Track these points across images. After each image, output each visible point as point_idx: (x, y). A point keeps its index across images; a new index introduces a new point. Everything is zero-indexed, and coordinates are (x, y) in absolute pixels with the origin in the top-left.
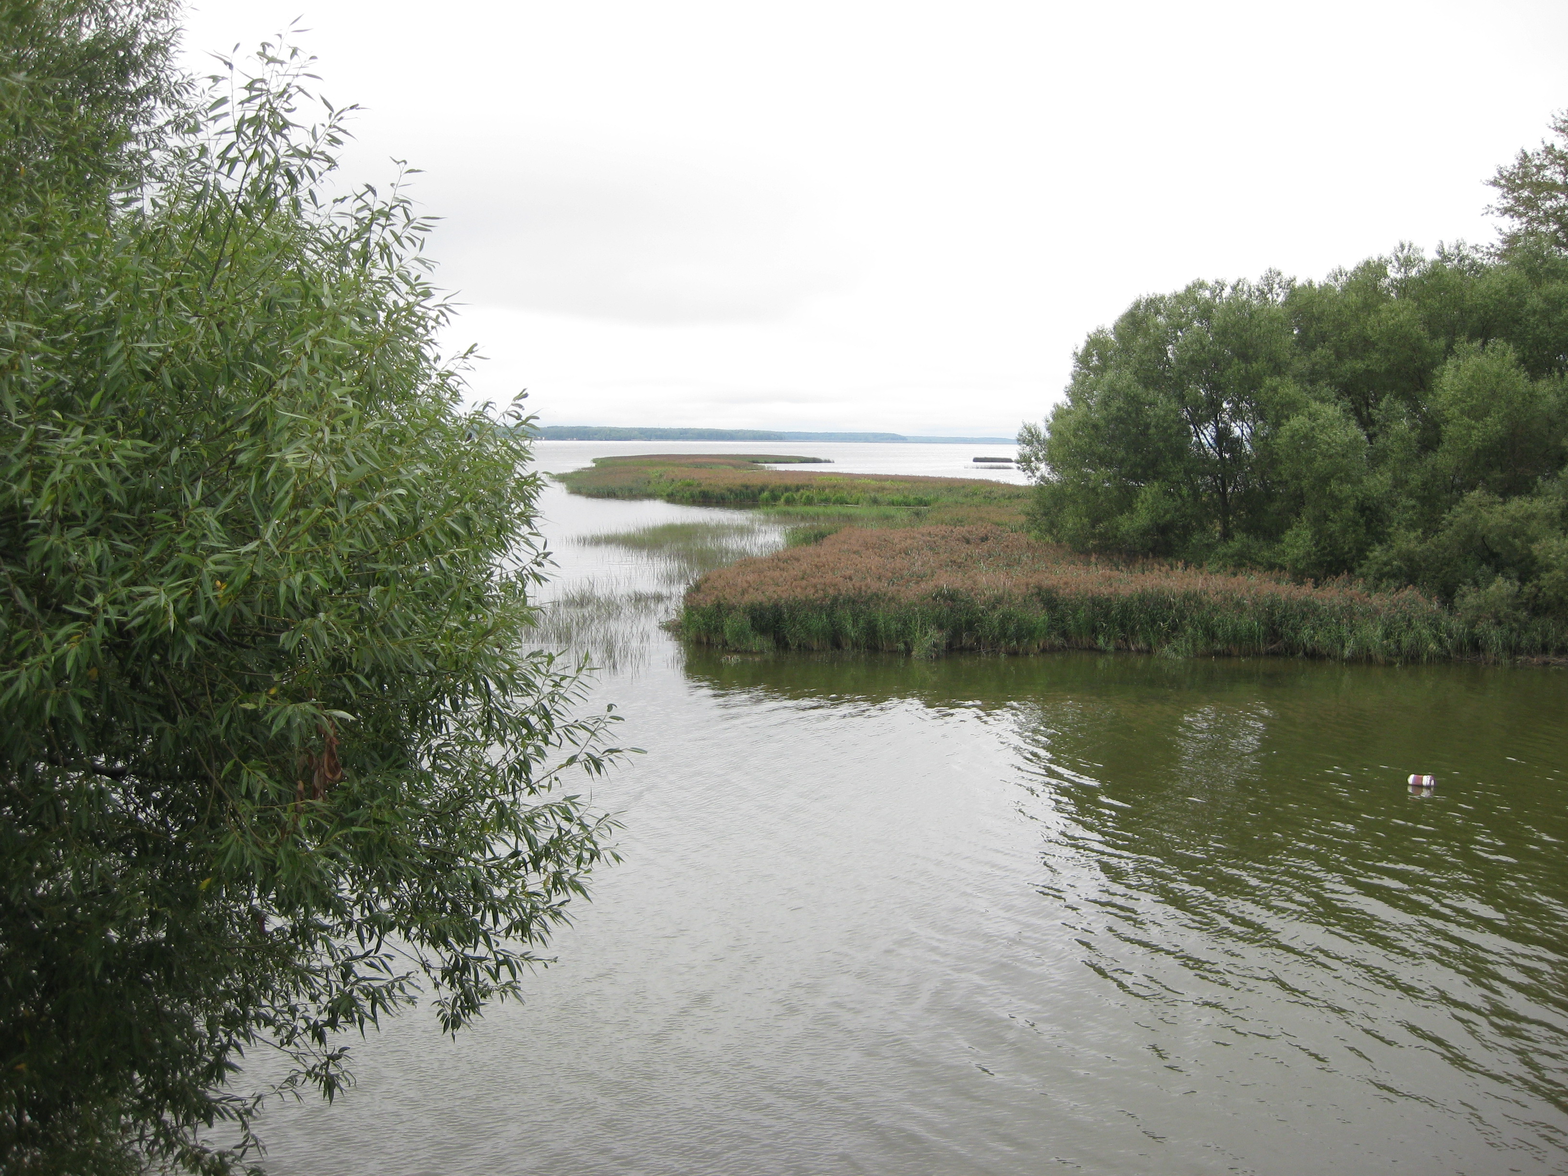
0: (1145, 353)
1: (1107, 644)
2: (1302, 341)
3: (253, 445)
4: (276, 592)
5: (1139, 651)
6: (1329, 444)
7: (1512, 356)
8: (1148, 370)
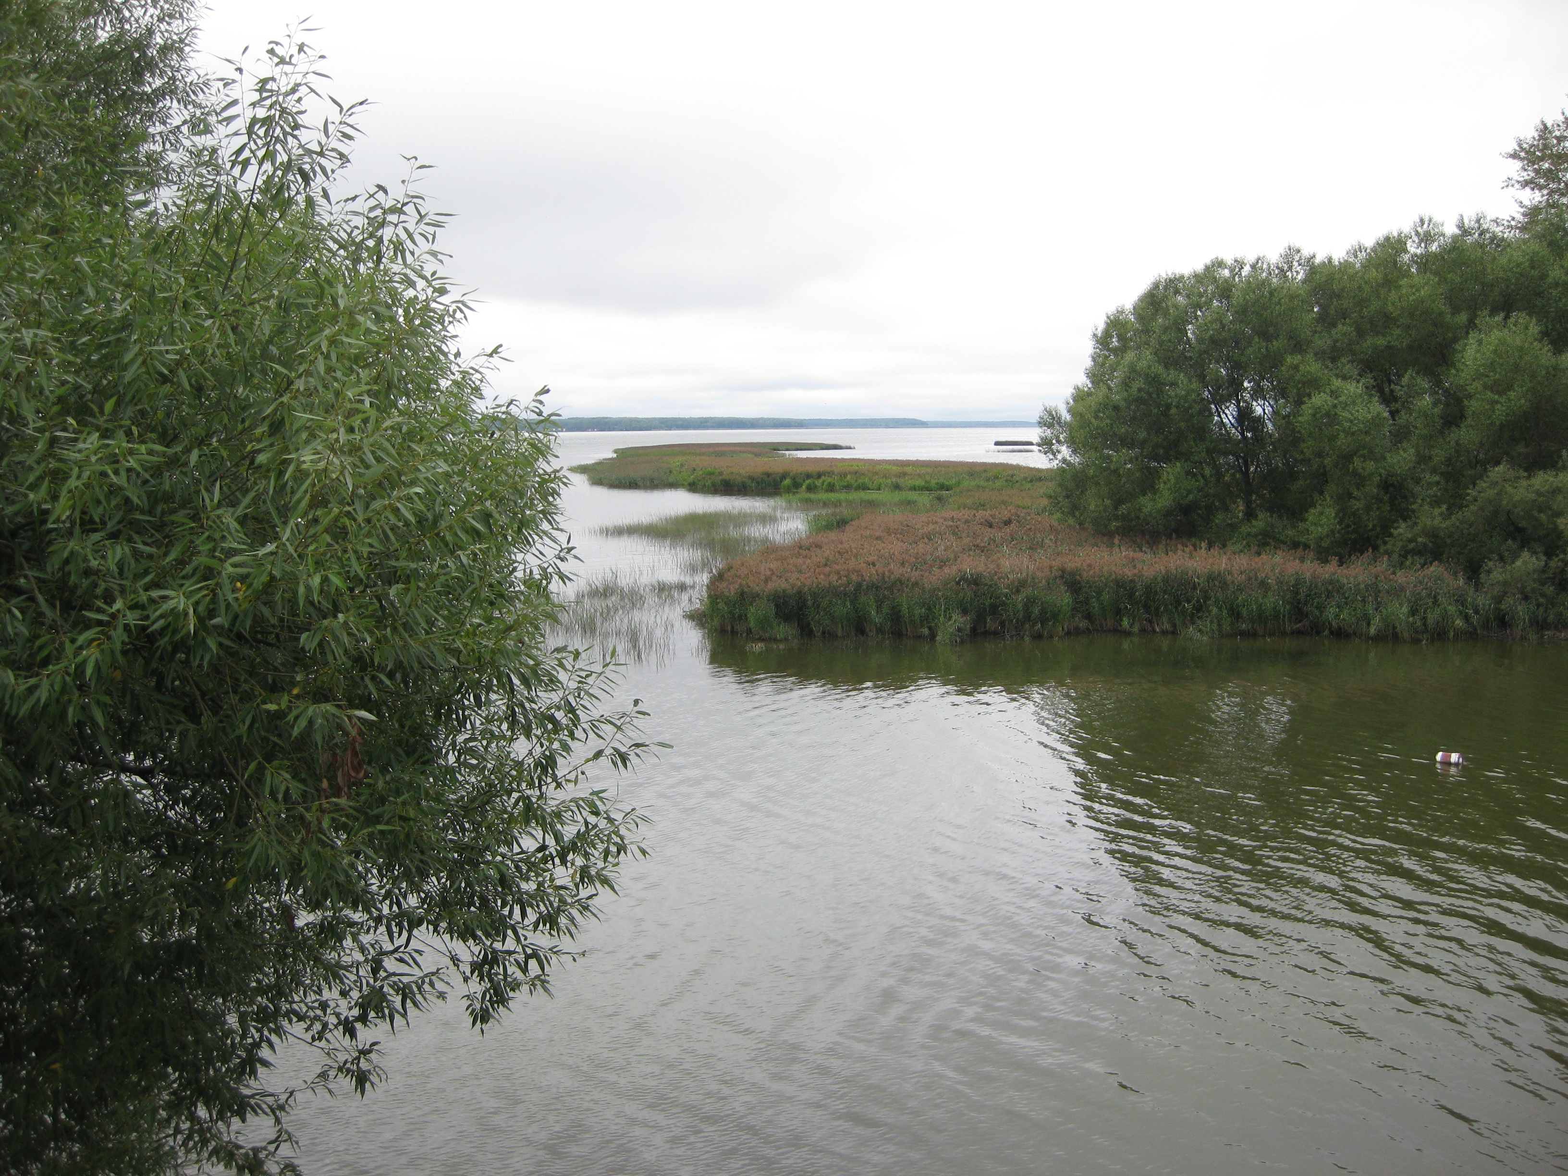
0: (1164, 333)
1: (1132, 625)
2: (1322, 318)
3: (272, 445)
4: (295, 593)
5: (1164, 632)
6: (1351, 421)
7: (1534, 329)
8: (1169, 350)
